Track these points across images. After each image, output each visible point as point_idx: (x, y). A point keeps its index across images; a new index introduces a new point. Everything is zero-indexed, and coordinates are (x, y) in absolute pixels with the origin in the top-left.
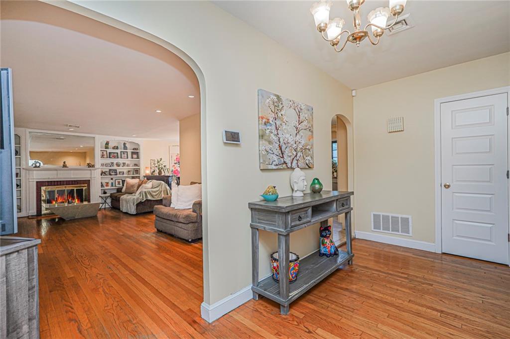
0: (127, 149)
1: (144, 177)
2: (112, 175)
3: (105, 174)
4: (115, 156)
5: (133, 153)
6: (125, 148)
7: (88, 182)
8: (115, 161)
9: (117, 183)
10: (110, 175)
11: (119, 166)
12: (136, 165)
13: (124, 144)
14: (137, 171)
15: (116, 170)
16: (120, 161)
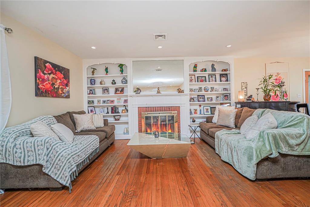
0: (215, 71)
1: (236, 103)
2: (200, 101)
3: (194, 100)
4: (203, 80)
5: (221, 75)
6: (213, 69)
7: (177, 109)
8: (203, 85)
9: (205, 111)
10: (199, 101)
11: (207, 91)
12: (225, 89)
13: (213, 65)
14: (227, 96)
15: (204, 96)
16: (208, 85)
